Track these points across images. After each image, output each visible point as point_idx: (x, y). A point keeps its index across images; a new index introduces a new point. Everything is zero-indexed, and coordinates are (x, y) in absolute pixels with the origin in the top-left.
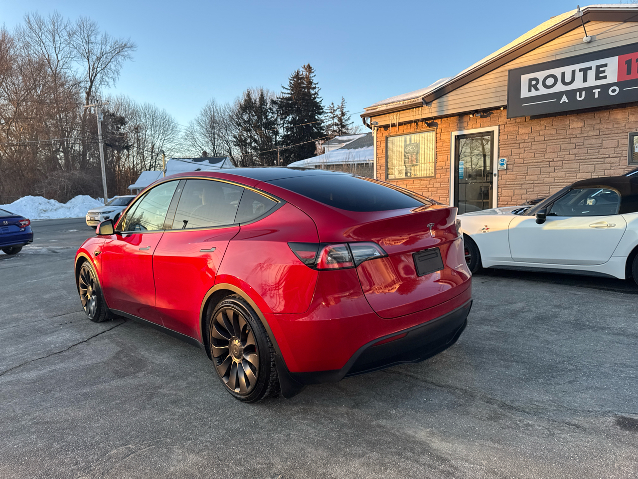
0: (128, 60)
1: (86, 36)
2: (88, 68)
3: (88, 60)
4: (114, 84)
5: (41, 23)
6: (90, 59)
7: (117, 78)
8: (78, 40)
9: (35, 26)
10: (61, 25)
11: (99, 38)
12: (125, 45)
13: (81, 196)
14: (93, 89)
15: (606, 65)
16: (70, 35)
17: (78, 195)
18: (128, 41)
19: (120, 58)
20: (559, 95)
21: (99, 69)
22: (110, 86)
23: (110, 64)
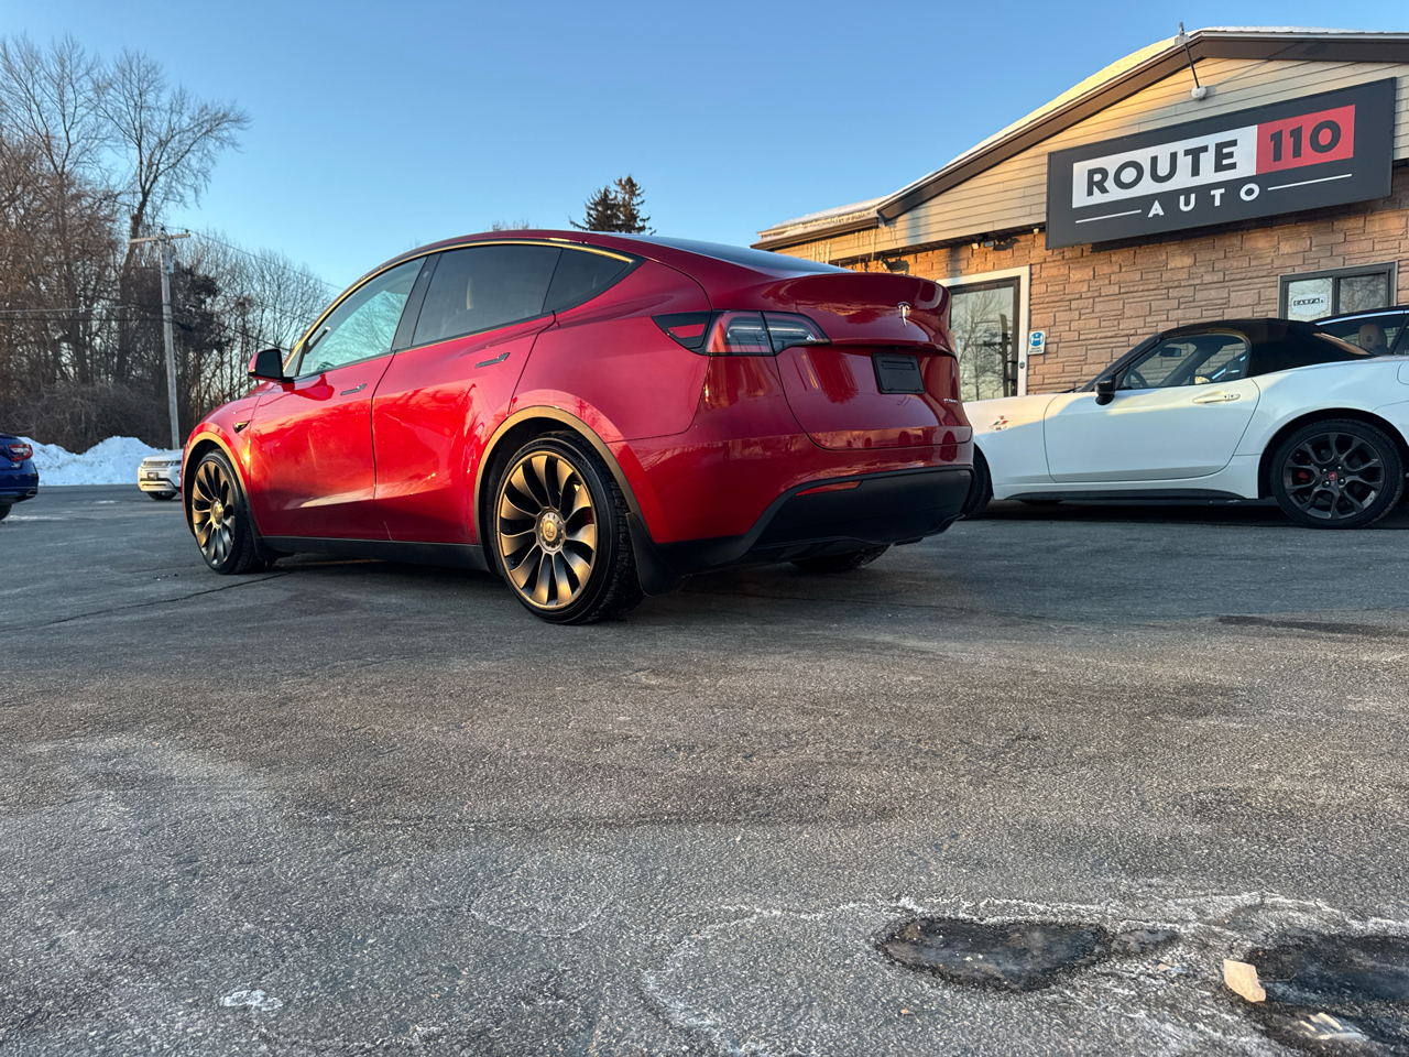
0: (229, 149)
1: (136, 92)
2: (137, 163)
3: (139, 146)
4: (197, 201)
5: (32, 59)
6: (144, 144)
7: (203, 188)
8: (115, 99)
9: (19, 65)
10: (78, 65)
11: (166, 98)
12: (224, 116)
13: (119, 437)
14: (148, 209)
15: (1234, 143)
16: (99, 89)
17: (111, 436)
18: (232, 109)
19: (211, 144)
20: (1146, 201)
21: (162, 167)
22: (188, 205)
23: (189, 155)
